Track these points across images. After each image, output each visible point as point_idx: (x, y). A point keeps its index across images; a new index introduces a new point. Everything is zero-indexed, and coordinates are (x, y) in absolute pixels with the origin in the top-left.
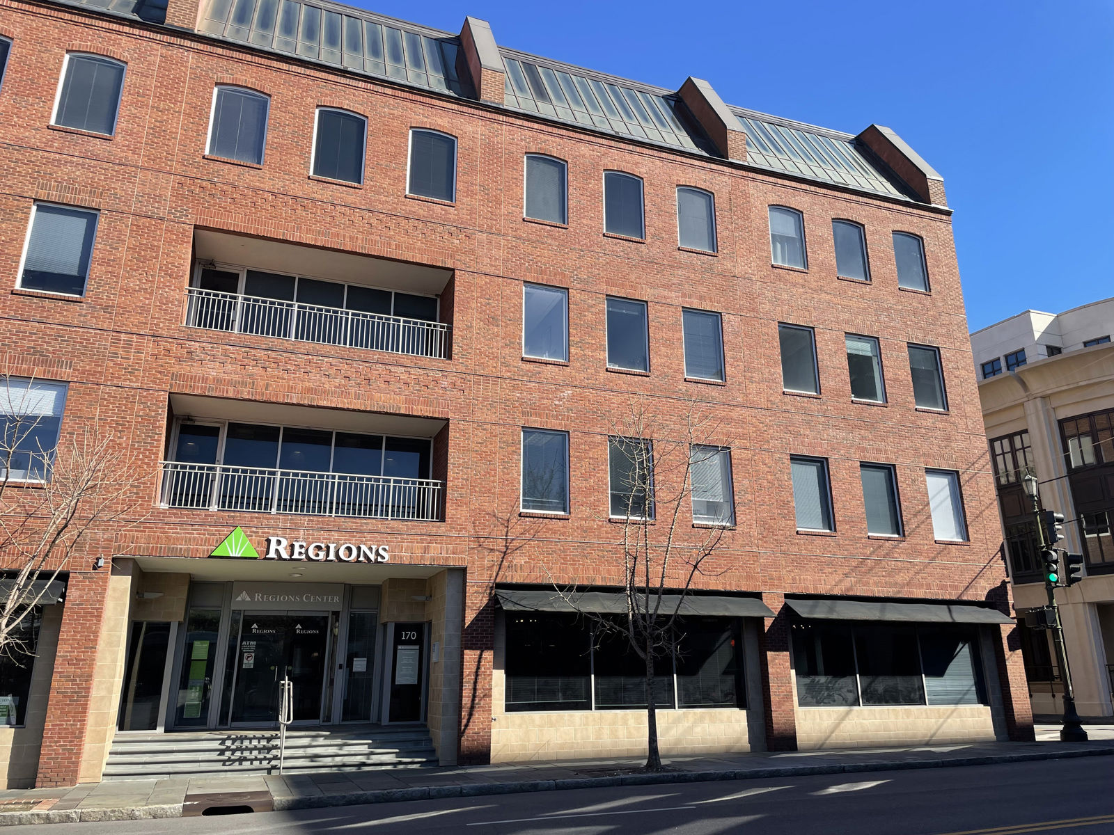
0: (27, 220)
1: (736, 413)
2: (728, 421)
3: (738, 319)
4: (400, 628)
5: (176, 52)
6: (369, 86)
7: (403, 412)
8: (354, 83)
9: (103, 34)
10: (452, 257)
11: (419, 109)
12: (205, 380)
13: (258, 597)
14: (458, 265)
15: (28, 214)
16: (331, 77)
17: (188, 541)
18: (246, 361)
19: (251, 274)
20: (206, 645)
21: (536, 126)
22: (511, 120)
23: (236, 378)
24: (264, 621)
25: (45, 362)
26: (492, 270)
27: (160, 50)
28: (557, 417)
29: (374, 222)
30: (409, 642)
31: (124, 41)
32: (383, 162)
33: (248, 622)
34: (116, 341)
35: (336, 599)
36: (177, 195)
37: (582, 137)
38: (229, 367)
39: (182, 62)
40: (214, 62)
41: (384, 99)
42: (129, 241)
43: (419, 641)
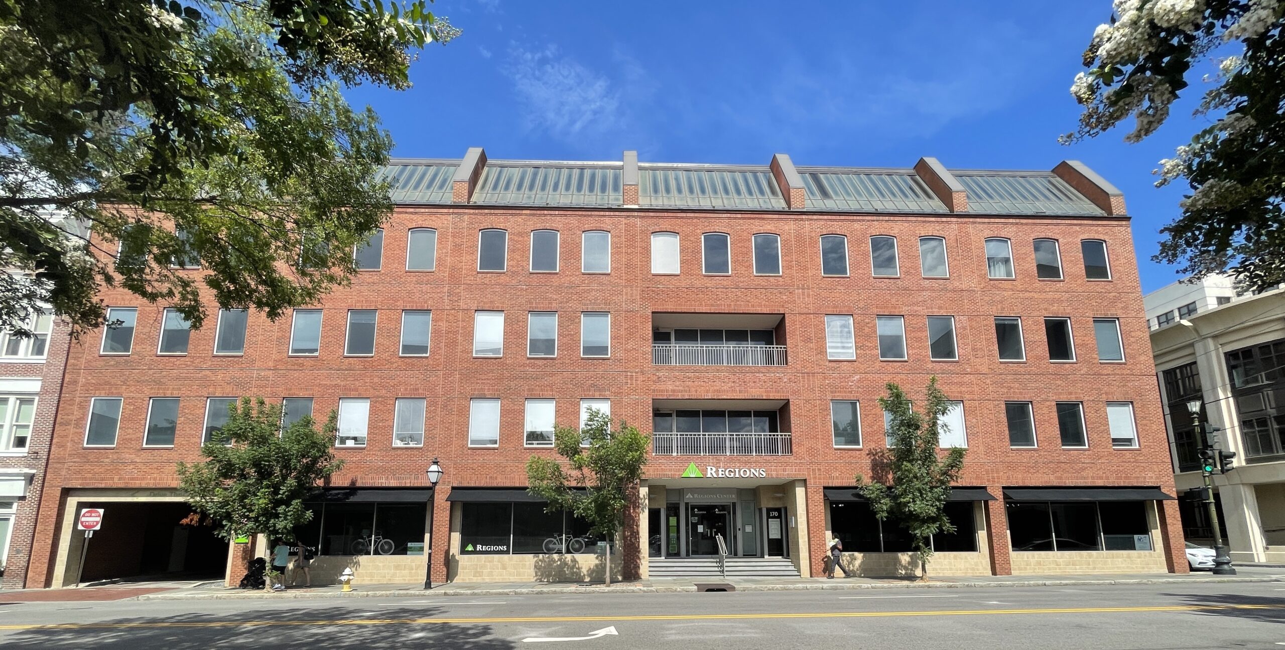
0: (580, 322)
1: (966, 379)
2: (961, 384)
3: (966, 318)
4: (769, 510)
5: (632, 220)
6: (728, 215)
7: (764, 398)
8: (720, 215)
9: (597, 219)
10: (783, 306)
11: (757, 222)
12: (667, 391)
13: (696, 496)
14: (787, 311)
15: (580, 319)
16: (708, 215)
17: (670, 470)
18: (685, 379)
19: (677, 332)
20: (675, 519)
21: (826, 217)
22: (810, 217)
23: (681, 388)
24: (700, 508)
25: (600, 390)
26: (806, 311)
27: (624, 221)
28: (851, 392)
29: (739, 294)
30: (774, 517)
31: (607, 220)
32: (740, 259)
33: (693, 508)
34: (626, 377)
35: (733, 496)
36: (642, 298)
37: (855, 218)
38: (678, 383)
39: (635, 225)
40: (650, 221)
41: (737, 221)
42: (625, 326)
43: (779, 517)
